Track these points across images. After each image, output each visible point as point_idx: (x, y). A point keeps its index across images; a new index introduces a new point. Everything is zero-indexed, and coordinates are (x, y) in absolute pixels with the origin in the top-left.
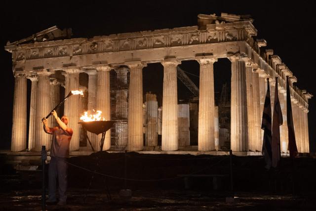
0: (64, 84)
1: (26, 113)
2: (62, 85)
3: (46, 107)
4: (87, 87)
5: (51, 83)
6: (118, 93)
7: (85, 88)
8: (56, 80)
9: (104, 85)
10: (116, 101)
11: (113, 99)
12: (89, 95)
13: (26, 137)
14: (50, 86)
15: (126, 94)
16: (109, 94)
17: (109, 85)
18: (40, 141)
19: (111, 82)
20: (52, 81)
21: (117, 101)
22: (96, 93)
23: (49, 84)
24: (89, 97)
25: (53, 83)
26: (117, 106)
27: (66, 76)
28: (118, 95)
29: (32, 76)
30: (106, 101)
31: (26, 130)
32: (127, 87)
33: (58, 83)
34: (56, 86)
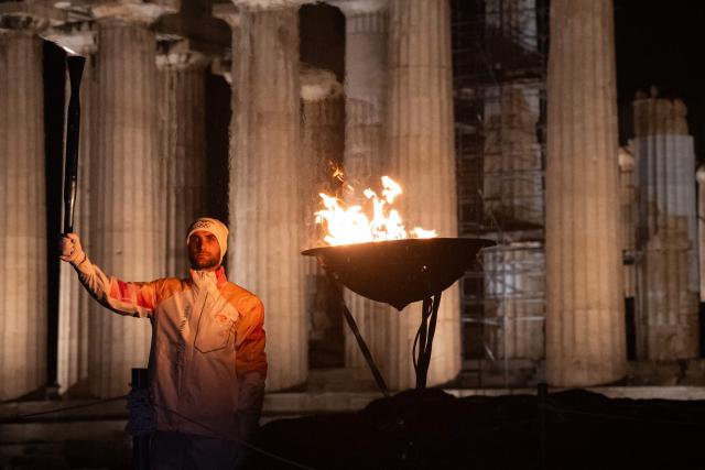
0: (228, 65)
1: (43, 209)
2: (217, 69)
3: (139, 179)
4: (341, 77)
5: (160, 60)
6: (493, 98)
7: (329, 78)
8: (184, 46)
9: (425, 61)
10: (483, 139)
11: (469, 129)
12: (351, 109)
13: (44, 329)
14: (157, 75)
15: (533, 103)
16: (447, 108)
17: (447, 62)
18: (115, 346)
19: (454, 46)
20: (165, 47)
21: (491, 137)
22: (385, 103)
23: (153, 63)
24: (350, 123)
25: (173, 58)
26: (488, 163)
27: (235, 20)
28: (490, 110)
29: (67, 29)
30: (436, 142)
31: (43, 292)
32: (535, 66)
33: (196, 57)
34: (186, 72)
